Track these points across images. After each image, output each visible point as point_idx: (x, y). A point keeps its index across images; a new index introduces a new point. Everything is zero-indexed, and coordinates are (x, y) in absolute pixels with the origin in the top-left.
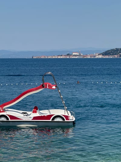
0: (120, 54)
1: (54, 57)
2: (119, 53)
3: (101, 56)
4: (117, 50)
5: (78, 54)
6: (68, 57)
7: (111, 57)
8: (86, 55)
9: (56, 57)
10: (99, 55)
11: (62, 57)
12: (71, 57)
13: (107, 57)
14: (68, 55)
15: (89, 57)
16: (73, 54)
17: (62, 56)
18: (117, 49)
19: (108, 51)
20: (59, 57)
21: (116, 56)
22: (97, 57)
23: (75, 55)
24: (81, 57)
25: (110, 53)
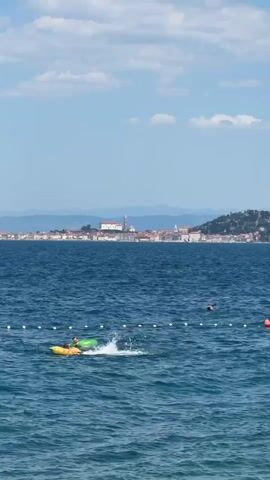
0: (262, 229)
1: (37, 237)
2: (259, 226)
3: (195, 237)
4: (252, 215)
5: (120, 228)
6: (85, 238)
7: (232, 241)
8: (147, 231)
9: (45, 238)
10: (190, 231)
11: (64, 237)
12: (95, 238)
13: (217, 239)
14: (87, 229)
15: (157, 239)
16: (104, 227)
17: (64, 232)
18: (250, 212)
19: (222, 218)
20: (56, 237)
21: (248, 238)
22: (184, 238)
23: (110, 231)
24: (130, 239)
25: (227, 227)
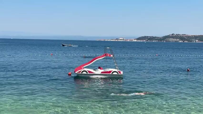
0: (147, 39)
1: (108, 40)
2: (146, 39)
3: (135, 41)
4: (145, 37)
5: (123, 39)
6: (117, 41)
7: (142, 41)
8: (127, 39)
9: (110, 40)
10: (135, 39)
11: (113, 40)
12: (118, 41)
13: (139, 41)
14: (117, 39)
15: (129, 41)
16: (120, 39)
17: (113, 39)
18: (145, 36)
19: (140, 37)
20: (112, 40)
21: (144, 41)
22: (133, 41)
23: (121, 39)
24: (124, 41)
25: (141, 39)
